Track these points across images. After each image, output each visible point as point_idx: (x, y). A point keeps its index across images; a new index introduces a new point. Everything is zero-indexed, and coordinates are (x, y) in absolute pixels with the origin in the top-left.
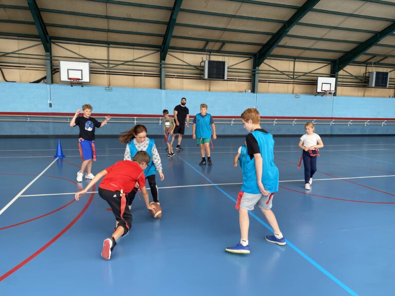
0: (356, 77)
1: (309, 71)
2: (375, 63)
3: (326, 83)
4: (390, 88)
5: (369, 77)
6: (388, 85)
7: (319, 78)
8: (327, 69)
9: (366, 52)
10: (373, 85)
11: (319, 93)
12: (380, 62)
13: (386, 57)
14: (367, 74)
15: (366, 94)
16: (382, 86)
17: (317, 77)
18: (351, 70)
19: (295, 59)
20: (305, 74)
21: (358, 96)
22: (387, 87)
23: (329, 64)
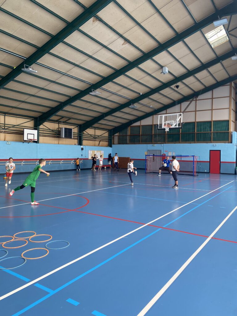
0: (53, 131)
1: (17, 124)
2: (63, 122)
3: (30, 134)
4: (74, 139)
5: (60, 131)
6: (72, 137)
7: (25, 129)
8: (31, 124)
9: (57, 114)
10: (64, 137)
11: (25, 141)
12: (67, 122)
13: (70, 119)
14: (59, 129)
15: (60, 142)
16: (69, 137)
17: (24, 129)
18: (48, 125)
19: (5, 114)
20: (14, 126)
21: (55, 144)
22: (72, 138)
23: (33, 120)
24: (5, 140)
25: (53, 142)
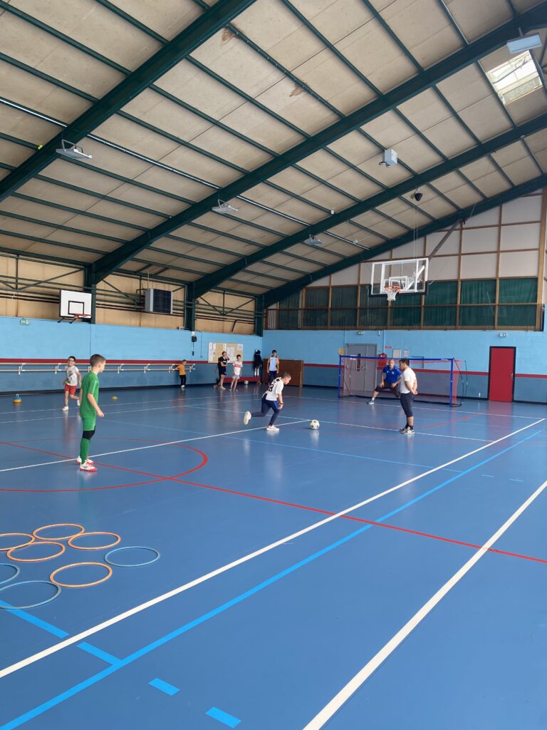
0: (127, 295)
1: (45, 279)
2: (151, 276)
3: (75, 301)
4: (176, 315)
5: (144, 296)
6: (172, 311)
7: (62, 291)
8: (77, 278)
9: (136, 257)
10: (151, 310)
11: (64, 317)
12: (160, 275)
13: (166, 268)
14: (142, 291)
15: (144, 322)
16: (164, 311)
17: (60, 289)
18: (115, 283)
19: (18, 255)
20: (38, 283)
21: (131, 326)
22: (171, 313)
23: (81, 269)
24: (17, 316)
25: (128, 321)
